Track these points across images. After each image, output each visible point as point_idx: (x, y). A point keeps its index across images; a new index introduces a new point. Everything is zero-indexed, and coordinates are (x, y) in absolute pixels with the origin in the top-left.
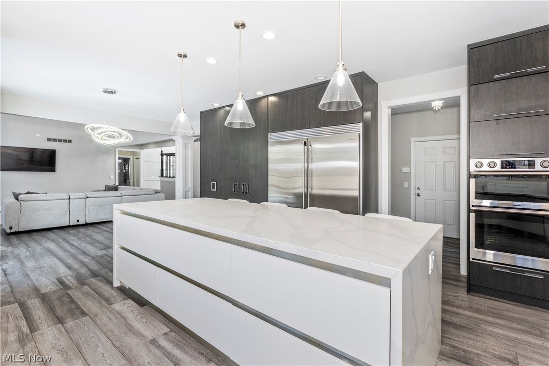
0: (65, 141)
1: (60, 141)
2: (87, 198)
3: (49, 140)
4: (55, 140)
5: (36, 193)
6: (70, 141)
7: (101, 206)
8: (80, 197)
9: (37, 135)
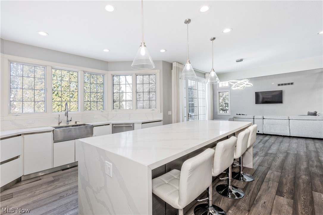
0: (289, 84)
1: (285, 84)
2: (264, 119)
3: (279, 85)
4: (282, 85)
5: (244, 115)
6: (292, 84)
7: (273, 125)
8: (259, 118)
9: (272, 83)
